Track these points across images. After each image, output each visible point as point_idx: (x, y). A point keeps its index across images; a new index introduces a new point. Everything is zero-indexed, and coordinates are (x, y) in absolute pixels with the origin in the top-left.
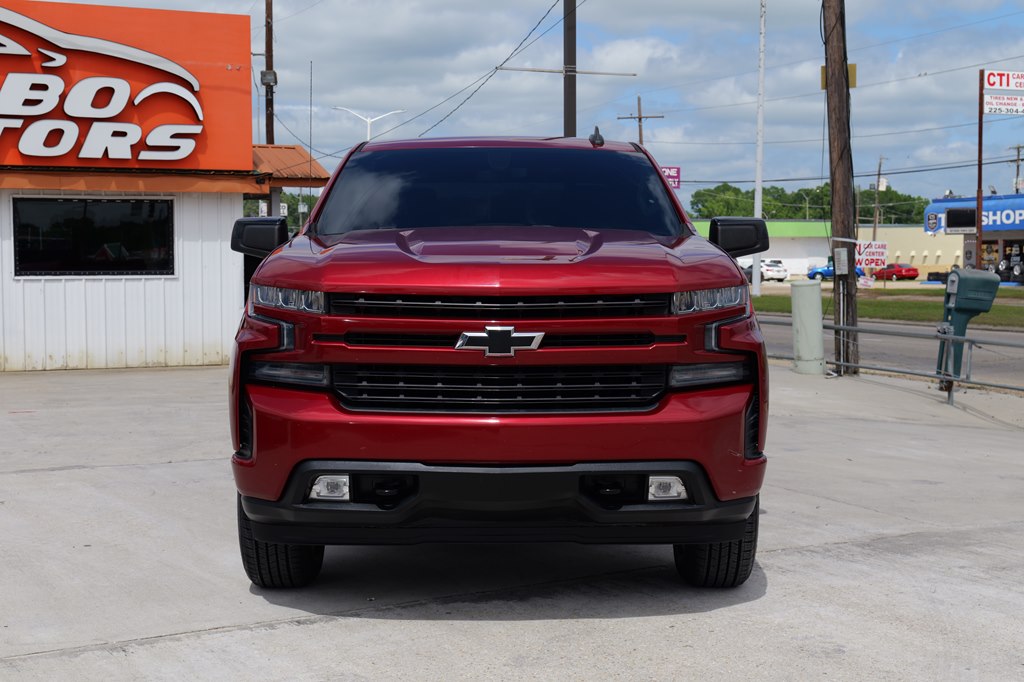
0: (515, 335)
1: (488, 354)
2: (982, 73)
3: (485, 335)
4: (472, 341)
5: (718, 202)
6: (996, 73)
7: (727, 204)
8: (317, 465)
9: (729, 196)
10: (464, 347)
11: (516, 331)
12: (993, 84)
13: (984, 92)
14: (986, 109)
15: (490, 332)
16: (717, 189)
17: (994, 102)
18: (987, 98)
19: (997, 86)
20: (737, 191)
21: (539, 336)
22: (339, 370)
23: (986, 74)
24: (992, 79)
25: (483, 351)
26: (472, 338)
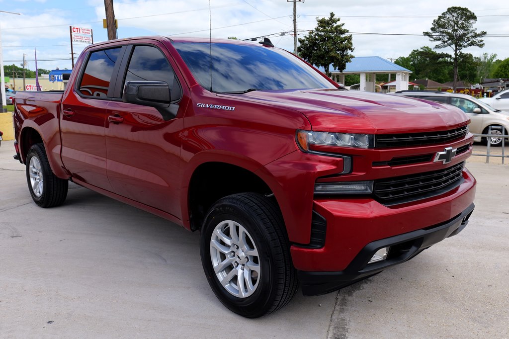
10: (437, 161)
11: (453, 149)
12: (75, 32)
14: (73, 40)
15: (447, 151)
17: (75, 38)
18: (73, 36)
23: (72, 27)
24: (74, 30)
25: (443, 161)
26: (441, 155)
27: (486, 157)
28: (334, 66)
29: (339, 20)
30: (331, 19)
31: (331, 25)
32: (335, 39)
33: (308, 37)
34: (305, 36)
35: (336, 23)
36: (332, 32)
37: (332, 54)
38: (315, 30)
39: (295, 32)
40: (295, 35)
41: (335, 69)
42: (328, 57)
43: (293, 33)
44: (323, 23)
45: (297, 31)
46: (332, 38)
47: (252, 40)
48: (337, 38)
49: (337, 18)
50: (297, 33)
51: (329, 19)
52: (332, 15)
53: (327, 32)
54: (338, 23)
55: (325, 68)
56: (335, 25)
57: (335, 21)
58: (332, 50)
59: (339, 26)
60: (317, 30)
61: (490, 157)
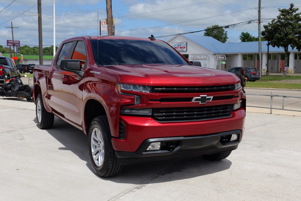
0: (207, 97)
1: (200, 103)
2: (100, 21)
3: (200, 98)
4: (197, 100)
5: (24, 50)
6: (103, 22)
7: (27, 50)
8: (151, 140)
9: (27, 48)
10: (194, 102)
11: (207, 96)
12: (103, 24)
13: (101, 26)
14: (101, 30)
15: (202, 97)
16: (24, 47)
17: (103, 28)
18: (101, 28)
19: (104, 25)
20: (29, 47)
21: (212, 97)
22: (155, 110)
23: (101, 22)
24: (103, 23)
25: (199, 102)
26: (196, 99)
27: (270, 109)
28: (291, 46)
29: (297, 9)
30: (291, 9)
31: (291, 13)
32: (294, 24)
33: (271, 23)
34: (269, 23)
35: (295, 12)
36: (292, 20)
37: (290, 37)
38: (277, 18)
39: (259, 20)
40: (259, 23)
41: (293, 49)
42: (286, 39)
43: (258, 21)
44: (284, 12)
45: (261, 19)
46: (291, 24)
47: (225, 28)
48: (295, 24)
49: (296, 8)
50: (261, 21)
51: (289, 9)
52: (292, 6)
53: (287, 19)
54: (297, 12)
55: (285, 48)
56: (294, 14)
57: (295, 11)
58: (290, 34)
59: (297, 14)
60: (279, 18)
61: (273, 109)
